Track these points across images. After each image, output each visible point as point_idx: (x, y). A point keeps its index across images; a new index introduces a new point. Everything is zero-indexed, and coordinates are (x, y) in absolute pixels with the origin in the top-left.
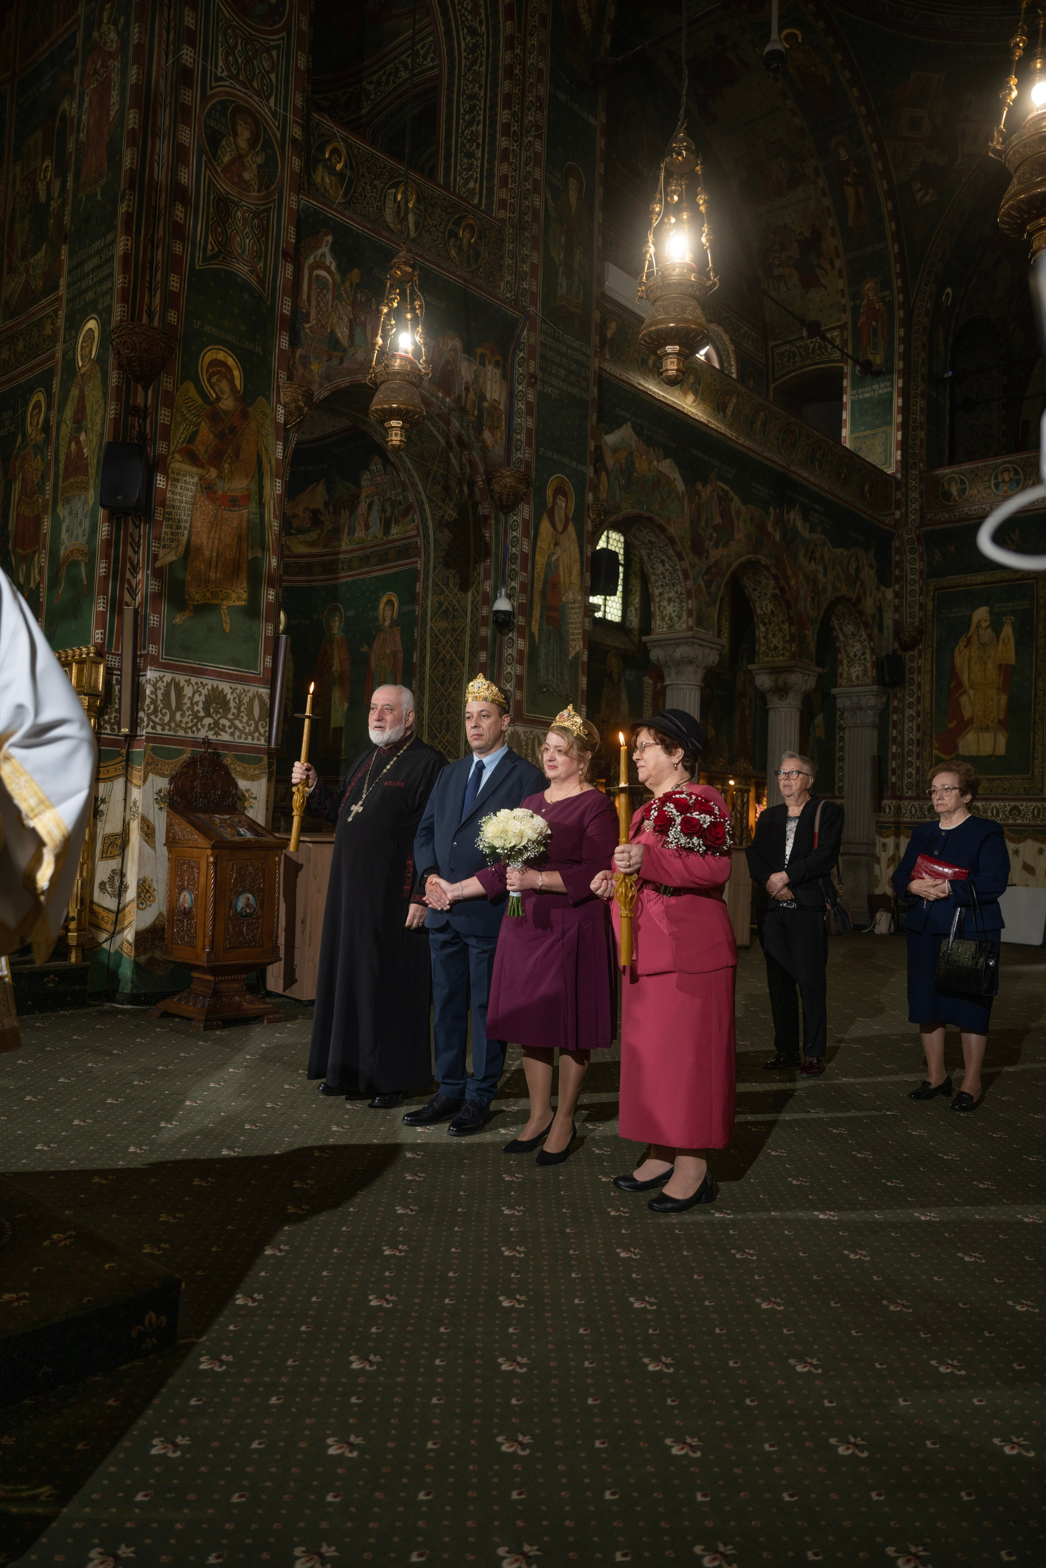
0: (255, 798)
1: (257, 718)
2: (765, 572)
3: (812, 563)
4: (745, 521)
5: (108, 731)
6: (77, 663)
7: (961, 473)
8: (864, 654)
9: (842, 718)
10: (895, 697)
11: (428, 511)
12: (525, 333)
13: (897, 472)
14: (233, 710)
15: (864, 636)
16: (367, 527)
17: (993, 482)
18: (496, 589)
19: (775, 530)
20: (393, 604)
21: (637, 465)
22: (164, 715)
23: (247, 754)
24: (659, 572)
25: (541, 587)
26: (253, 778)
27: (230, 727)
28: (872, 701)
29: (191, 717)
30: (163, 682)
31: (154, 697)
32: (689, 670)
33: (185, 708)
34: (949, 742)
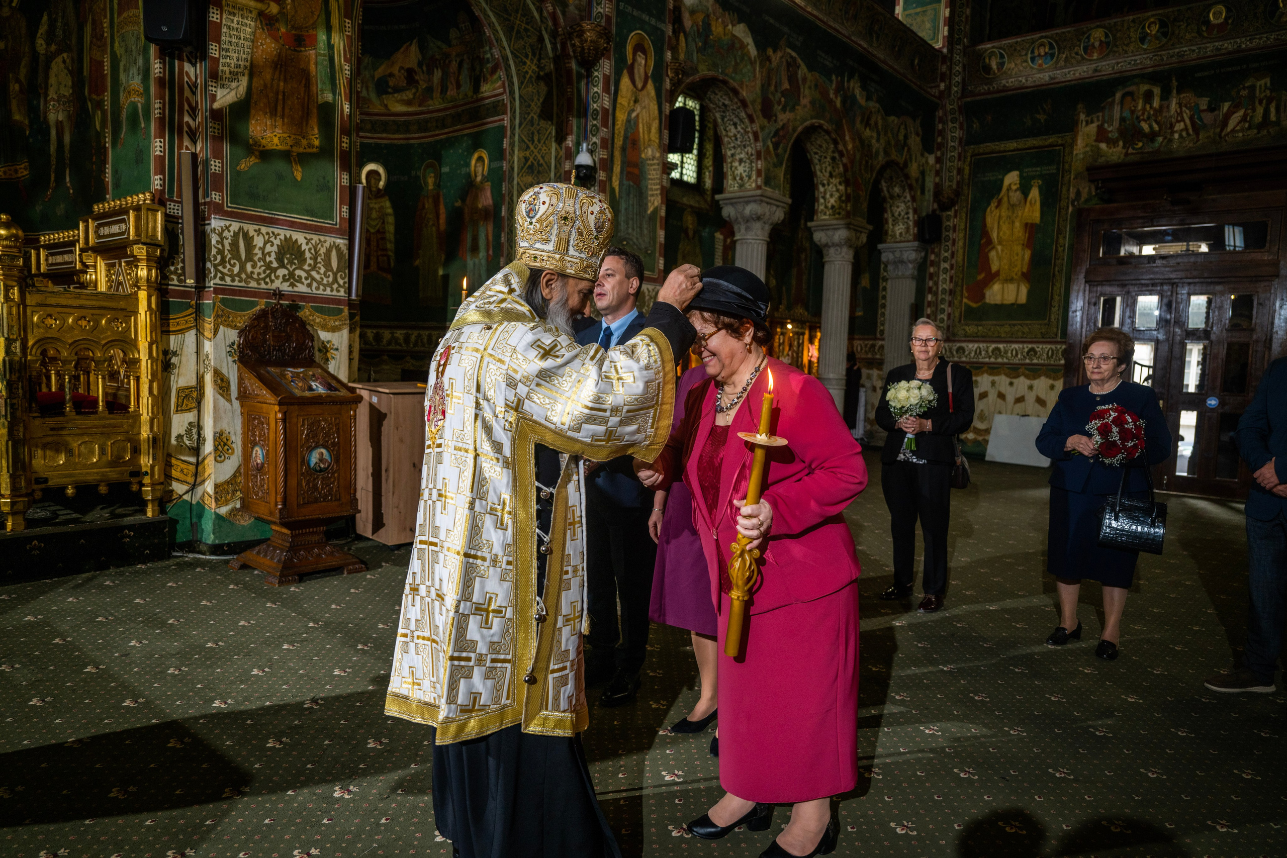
0: (337, 349)
1: (335, 270)
2: (827, 137)
3: (868, 130)
4: (810, 88)
5: (176, 282)
6: (134, 210)
7: (1000, 48)
8: (907, 213)
9: (885, 270)
10: (933, 252)
11: (513, 67)
13: (943, 46)
14: (309, 261)
15: (908, 198)
16: (458, 86)
17: (1029, 55)
18: (578, 144)
19: (836, 97)
20: (483, 161)
21: (713, 28)
22: (234, 265)
23: (325, 306)
24: (732, 134)
25: (621, 143)
26: (334, 329)
27: (306, 279)
28: (913, 256)
29: (263, 268)
30: (229, 231)
31: (220, 246)
32: (757, 225)
33: (256, 258)
34: (978, 292)
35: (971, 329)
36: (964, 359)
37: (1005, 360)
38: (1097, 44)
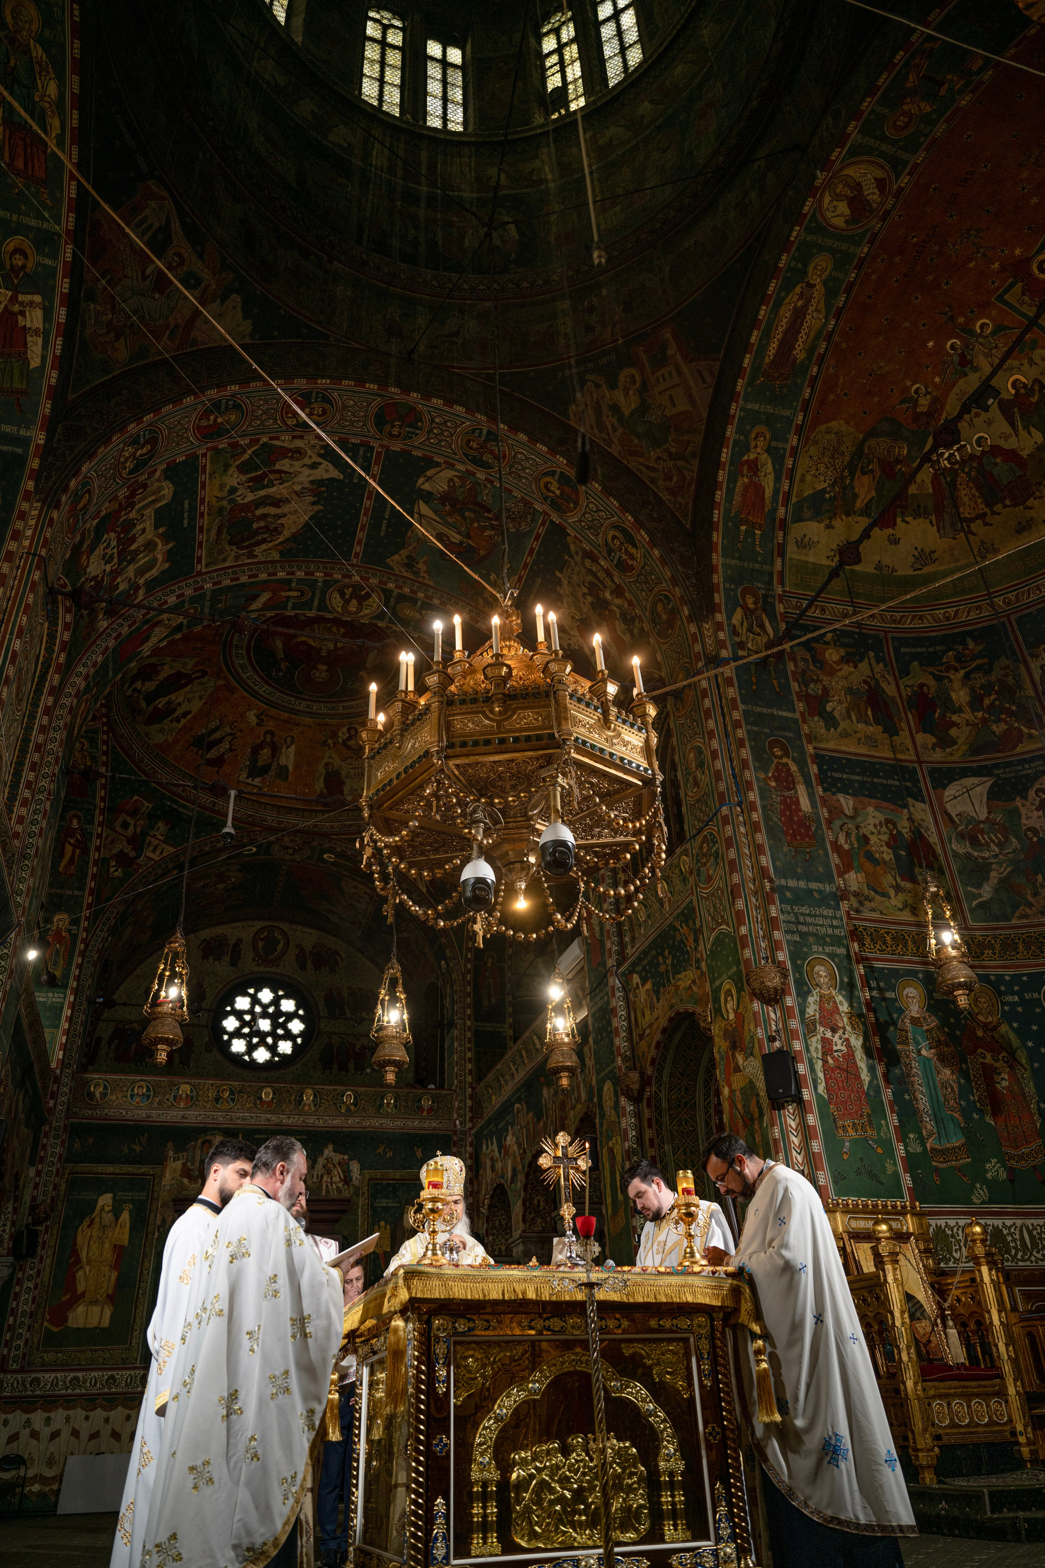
7: (106, 1081)
8: (4, 1225)
10: (21, 1269)
12: (13, 935)
13: (58, 1067)
15: (10, 1209)
17: (130, 1093)
34: (60, 1315)
35: (49, 1357)
36: (38, 1392)
37: (83, 1391)
38: (184, 1096)
